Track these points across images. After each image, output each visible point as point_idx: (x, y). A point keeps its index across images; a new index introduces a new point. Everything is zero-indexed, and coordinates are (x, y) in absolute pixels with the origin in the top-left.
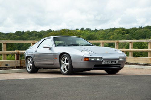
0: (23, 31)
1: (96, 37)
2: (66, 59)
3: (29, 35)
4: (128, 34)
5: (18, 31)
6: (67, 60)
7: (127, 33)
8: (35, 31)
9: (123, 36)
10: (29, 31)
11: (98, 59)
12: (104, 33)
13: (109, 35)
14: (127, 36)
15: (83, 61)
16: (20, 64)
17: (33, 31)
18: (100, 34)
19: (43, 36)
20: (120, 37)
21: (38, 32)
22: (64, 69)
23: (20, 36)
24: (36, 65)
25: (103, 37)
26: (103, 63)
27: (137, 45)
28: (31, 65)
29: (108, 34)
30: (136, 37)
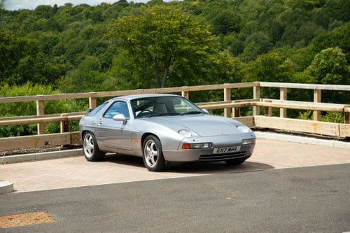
0: (56, 6)
1: (240, 19)
2: (153, 144)
3: (72, 15)
4: (320, 9)
5: (43, 6)
6: (154, 146)
7: (318, 6)
8: (86, 6)
9: (309, 13)
10: (69, 5)
11: (206, 146)
12: (260, 6)
13: (271, 13)
14: (319, 12)
15: (181, 150)
16: (71, 139)
17: (81, 5)
18: (249, 11)
19: (105, 17)
20: (301, 16)
21: (93, 8)
22: (150, 161)
23: (48, 17)
24: (100, 147)
25: (257, 17)
26: (215, 152)
27: (342, 37)
28: (92, 146)
29: (271, 9)
30: (342, 15)
